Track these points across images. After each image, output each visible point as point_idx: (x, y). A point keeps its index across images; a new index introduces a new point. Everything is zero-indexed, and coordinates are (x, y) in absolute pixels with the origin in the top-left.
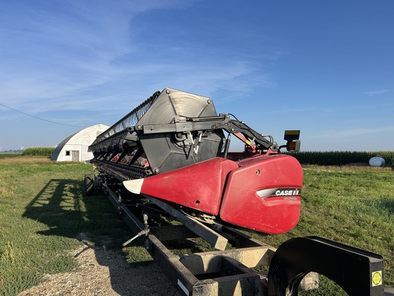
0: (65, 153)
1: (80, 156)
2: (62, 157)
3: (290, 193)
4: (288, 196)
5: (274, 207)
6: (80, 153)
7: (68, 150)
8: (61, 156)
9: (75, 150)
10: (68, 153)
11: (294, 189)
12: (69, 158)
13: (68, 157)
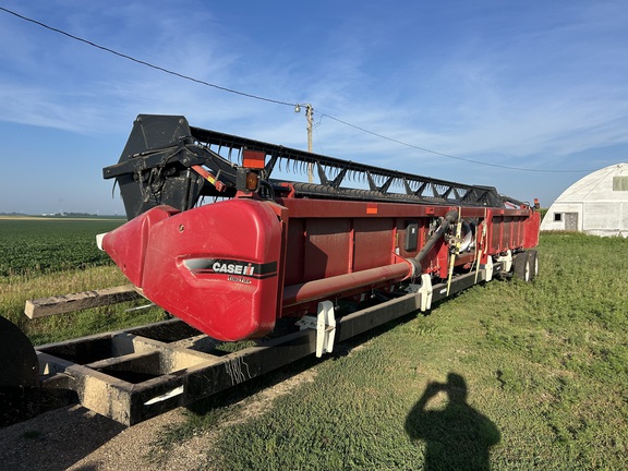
0: (553, 217)
1: (580, 221)
2: (548, 224)
3: (238, 269)
4: (234, 274)
5: (204, 289)
6: (580, 216)
7: (558, 211)
8: (547, 221)
9: (571, 211)
10: (558, 217)
11: (245, 264)
12: (560, 225)
13: (558, 223)
